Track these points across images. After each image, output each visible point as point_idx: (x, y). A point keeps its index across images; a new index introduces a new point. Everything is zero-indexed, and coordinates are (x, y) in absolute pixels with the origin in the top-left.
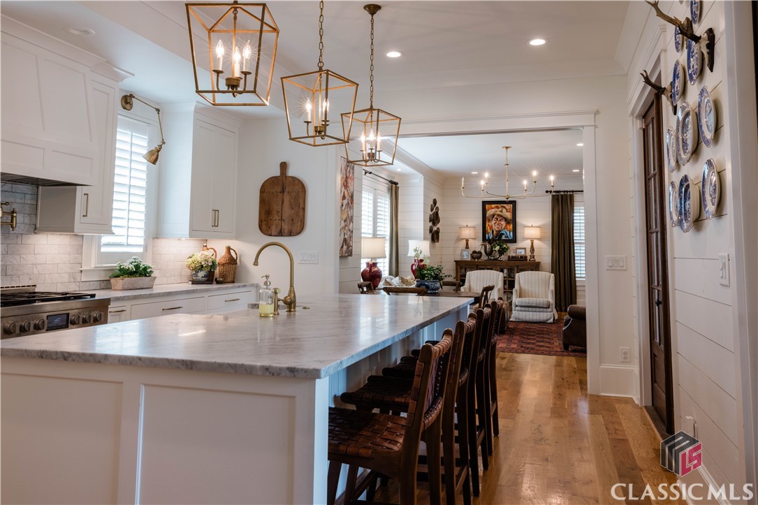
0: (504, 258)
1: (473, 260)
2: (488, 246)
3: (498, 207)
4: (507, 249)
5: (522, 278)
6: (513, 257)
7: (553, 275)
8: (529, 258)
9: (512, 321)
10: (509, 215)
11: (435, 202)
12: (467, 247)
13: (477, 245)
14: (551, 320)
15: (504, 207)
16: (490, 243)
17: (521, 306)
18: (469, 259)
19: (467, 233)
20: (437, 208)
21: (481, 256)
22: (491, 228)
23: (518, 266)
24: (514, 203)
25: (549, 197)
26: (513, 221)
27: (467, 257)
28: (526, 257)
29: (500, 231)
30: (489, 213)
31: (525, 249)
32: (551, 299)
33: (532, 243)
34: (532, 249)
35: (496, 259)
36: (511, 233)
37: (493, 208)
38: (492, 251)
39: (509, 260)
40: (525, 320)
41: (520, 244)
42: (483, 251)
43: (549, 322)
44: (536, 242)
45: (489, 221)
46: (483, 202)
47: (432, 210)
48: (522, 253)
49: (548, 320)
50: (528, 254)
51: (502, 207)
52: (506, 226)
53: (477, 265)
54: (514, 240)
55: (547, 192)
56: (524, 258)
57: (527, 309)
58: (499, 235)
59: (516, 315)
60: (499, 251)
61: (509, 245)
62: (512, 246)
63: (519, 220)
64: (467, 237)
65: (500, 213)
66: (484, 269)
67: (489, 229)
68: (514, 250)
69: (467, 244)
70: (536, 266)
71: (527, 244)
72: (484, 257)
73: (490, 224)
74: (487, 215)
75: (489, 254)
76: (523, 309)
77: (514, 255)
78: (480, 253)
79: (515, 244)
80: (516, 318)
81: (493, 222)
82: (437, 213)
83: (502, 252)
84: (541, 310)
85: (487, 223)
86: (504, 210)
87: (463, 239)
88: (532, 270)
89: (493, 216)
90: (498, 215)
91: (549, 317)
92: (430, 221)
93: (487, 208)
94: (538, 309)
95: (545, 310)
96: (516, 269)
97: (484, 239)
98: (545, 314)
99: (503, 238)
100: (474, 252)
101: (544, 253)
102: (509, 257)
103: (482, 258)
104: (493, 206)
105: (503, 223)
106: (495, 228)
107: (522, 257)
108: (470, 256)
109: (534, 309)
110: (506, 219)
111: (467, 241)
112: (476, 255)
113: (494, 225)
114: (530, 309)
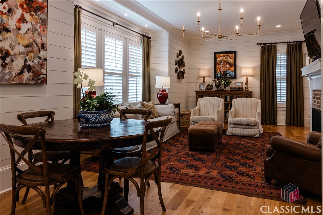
0: (227, 89)
1: (207, 90)
2: (217, 81)
3: (224, 56)
4: (230, 83)
5: (238, 102)
6: (234, 88)
7: (260, 100)
8: (244, 89)
9: (227, 135)
10: (231, 61)
11: (180, 52)
12: (204, 82)
13: (210, 81)
14: (258, 135)
15: (229, 56)
16: (218, 79)
17: (234, 124)
18: (205, 90)
19: (203, 73)
20: (183, 57)
21: (212, 88)
22: (220, 69)
23: (237, 94)
24: (235, 53)
25: (259, 47)
26: (235, 65)
27: (203, 88)
28: (243, 88)
29: (225, 71)
30: (219, 60)
31: (242, 83)
32: (257, 119)
33: (247, 79)
34: (247, 83)
35: (222, 90)
36: (233, 73)
37: (221, 57)
38: (220, 84)
39: (231, 90)
40: (237, 134)
41: (239, 80)
42: (214, 85)
43: (256, 136)
44: (249, 78)
45: (219, 65)
46: (215, 53)
47: (178, 57)
48: (240, 85)
49: (255, 135)
50: (244, 86)
51: (227, 55)
52: (230, 68)
53: (210, 94)
54: (235, 77)
55: (258, 44)
56: (241, 89)
57: (239, 126)
58: (225, 74)
59: (231, 130)
60: (224, 84)
61: (231, 80)
62: (233, 81)
63: (238, 64)
64: (203, 75)
65: (226, 60)
66: (214, 96)
67: (218, 70)
68: (233, 84)
69: (204, 80)
70: (249, 94)
71: (243, 80)
72: (215, 89)
73: (219, 67)
74: (217, 61)
75: (218, 86)
76: (236, 126)
77: (234, 87)
78: (212, 86)
79: (235, 80)
80: (230, 133)
81: (221, 65)
82: (182, 60)
83: (226, 85)
84: (250, 127)
85: (217, 67)
86: (228, 58)
87: (201, 77)
88: (246, 97)
89: (221, 61)
90: (225, 61)
91: (256, 133)
92: (176, 64)
93: (217, 56)
94: (247, 127)
95: (253, 127)
96: (235, 96)
97: (215, 77)
98: (253, 130)
99: (228, 76)
100: (208, 85)
101: (255, 85)
102: (231, 88)
103: (214, 89)
104: (221, 55)
105: (228, 66)
106: (223, 69)
107: (239, 88)
108: (205, 88)
109: (244, 127)
110: (229, 64)
111: (204, 78)
112: (210, 87)
113: (222, 68)
114: (241, 126)
